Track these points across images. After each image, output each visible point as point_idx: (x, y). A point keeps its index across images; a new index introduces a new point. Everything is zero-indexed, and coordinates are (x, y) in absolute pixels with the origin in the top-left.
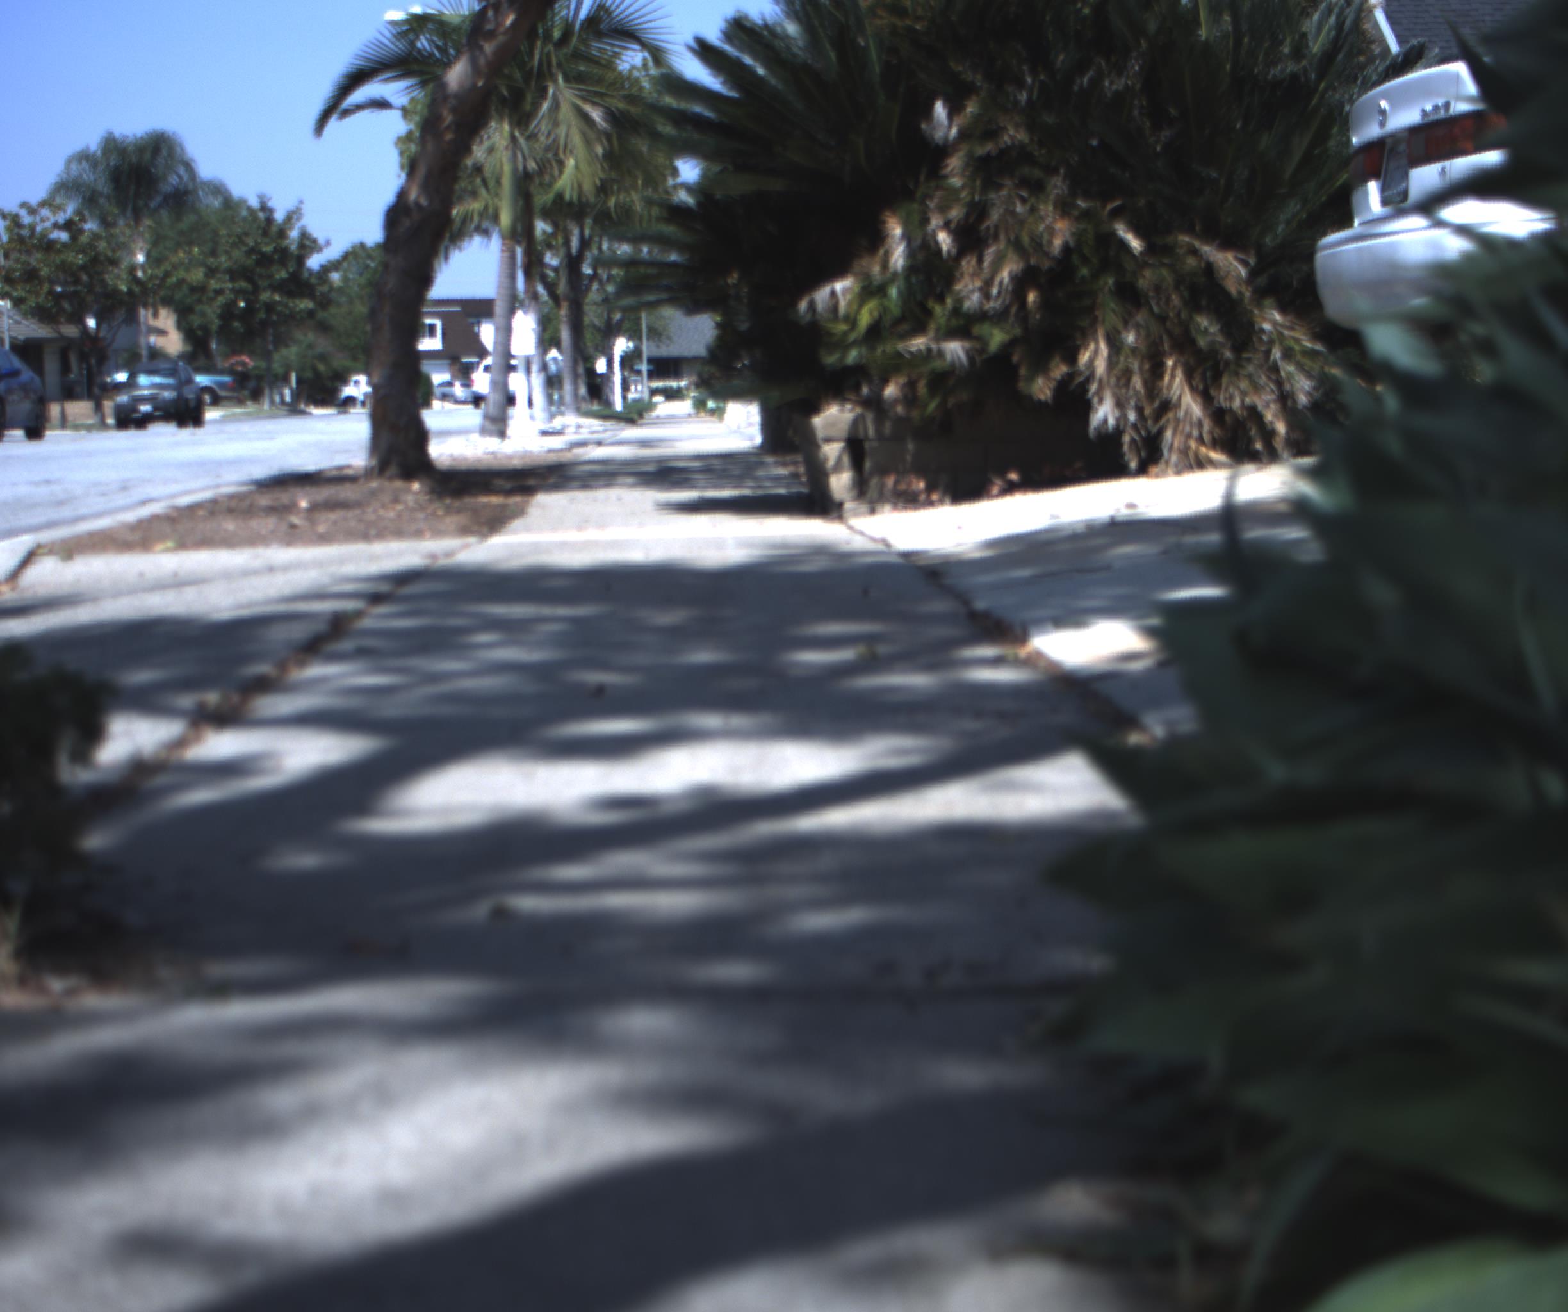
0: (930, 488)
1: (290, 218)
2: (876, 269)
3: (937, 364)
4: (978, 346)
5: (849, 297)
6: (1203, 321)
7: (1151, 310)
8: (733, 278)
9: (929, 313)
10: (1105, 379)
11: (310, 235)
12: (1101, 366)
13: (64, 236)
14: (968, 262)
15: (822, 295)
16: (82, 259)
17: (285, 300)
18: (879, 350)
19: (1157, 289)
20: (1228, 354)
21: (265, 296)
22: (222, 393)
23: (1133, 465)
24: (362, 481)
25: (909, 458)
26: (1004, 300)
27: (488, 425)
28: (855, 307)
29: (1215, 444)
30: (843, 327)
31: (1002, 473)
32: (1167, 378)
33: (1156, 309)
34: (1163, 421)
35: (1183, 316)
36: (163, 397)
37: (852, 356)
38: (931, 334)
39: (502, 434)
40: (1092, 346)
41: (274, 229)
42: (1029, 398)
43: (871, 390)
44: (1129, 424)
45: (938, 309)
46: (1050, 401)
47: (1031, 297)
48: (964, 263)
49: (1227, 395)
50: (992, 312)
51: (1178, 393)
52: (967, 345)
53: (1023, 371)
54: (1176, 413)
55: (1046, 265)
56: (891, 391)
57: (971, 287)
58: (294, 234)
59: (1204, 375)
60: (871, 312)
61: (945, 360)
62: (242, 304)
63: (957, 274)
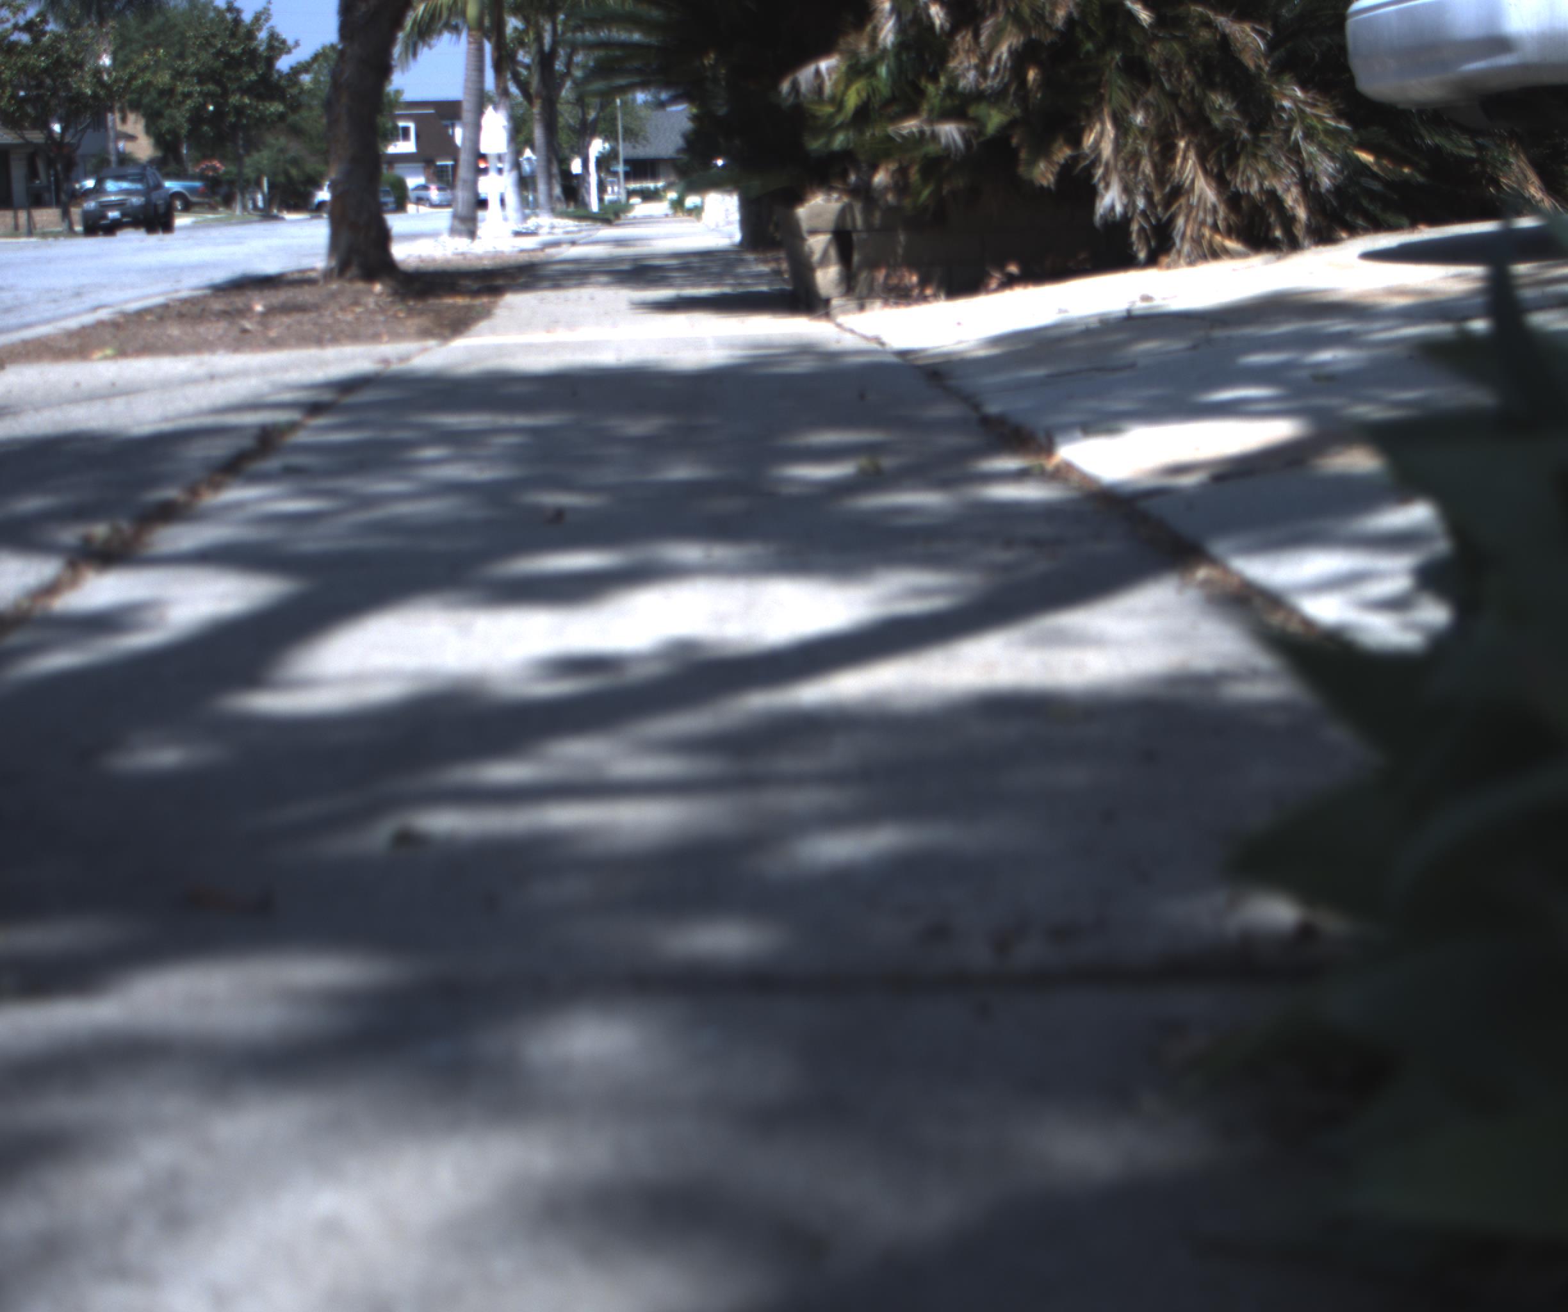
0: (924, 282)
1: (257, 19)
2: (864, 47)
3: (931, 149)
4: (974, 127)
5: (834, 76)
6: (1218, 99)
7: (1162, 86)
8: (710, 59)
9: (921, 93)
10: (1112, 162)
11: (278, 35)
12: (1107, 150)
13: (25, 38)
14: (963, 38)
15: (805, 75)
16: (44, 61)
17: (255, 103)
18: (868, 134)
19: (1168, 63)
20: (1245, 134)
21: (234, 99)
22: (194, 199)
23: (1142, 255)
24: (321, 283)
25: (900, 251)
26: (1003, 78)
27: (457, 224)
28: (841, 87)
29: (1230, 232)
30: (829, 109)
31: (1001, 266)
32: (1179, 161)
33: (1167, 86)
34: (1174, 208)
35: (1197, 92)
36: (131, 203)
37: (839, 141)
38: (924, 115)
39: (472, 234)
40: (1098, 127)
41: (242, 30)
42: (1031, 183)
43: (858, 177)
44: (1138, 211)
45: (931, 88)
46: (1052, 187)
47: (1031, 75)
48: (958, 38)
49: (1245, 179)
50: (989, 91)
51: (1191, 177)
52: (963, 127)
53: (1023, 155)
54: (1188, 200)
55: (1049, 38)
56: (880, 178)
57: (966, 64)
58: (263, 35)
59: (1219, 157)
60: (858, 93)
61: (939, 142)
62: (211, 108)
63: (952, 51)
